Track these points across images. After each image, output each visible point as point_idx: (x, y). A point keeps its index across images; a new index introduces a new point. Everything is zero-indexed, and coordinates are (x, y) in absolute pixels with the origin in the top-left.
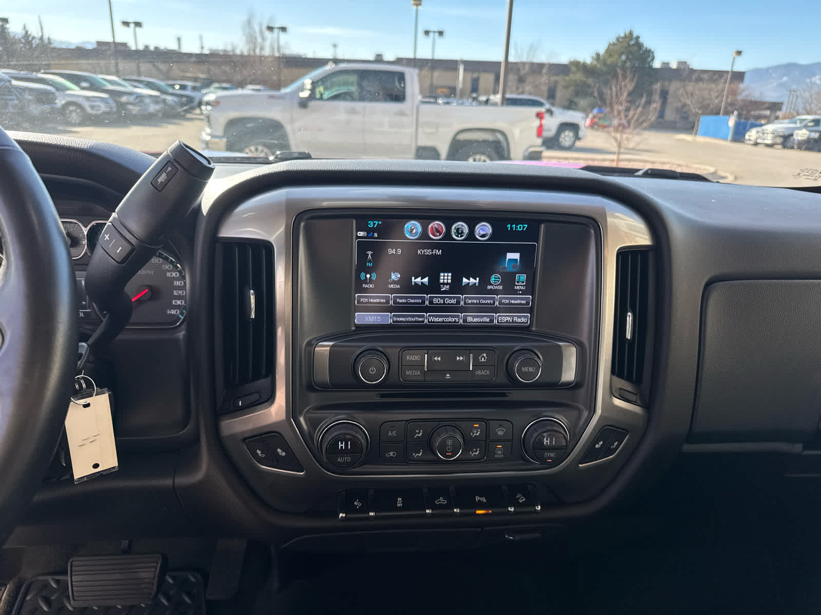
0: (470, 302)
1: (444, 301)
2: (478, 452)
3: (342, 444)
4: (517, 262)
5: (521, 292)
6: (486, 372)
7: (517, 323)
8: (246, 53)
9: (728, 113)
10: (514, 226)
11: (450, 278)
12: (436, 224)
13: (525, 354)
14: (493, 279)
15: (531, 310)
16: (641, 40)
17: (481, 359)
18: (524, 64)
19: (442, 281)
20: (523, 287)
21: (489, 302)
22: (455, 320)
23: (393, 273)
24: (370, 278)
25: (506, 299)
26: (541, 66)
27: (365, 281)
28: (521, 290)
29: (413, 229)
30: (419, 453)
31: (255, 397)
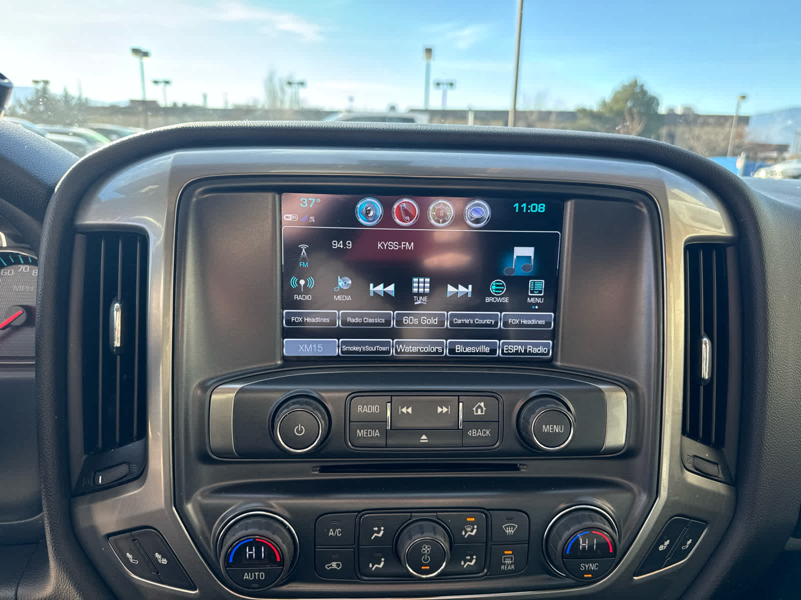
0: (459, 321)
1: (419, 321)
2: (474, 561)
3: (251, 550)
4: (530, 262)
5: (537, 307)
6: (485, 433)
7: (533, 354)
8: (267, 107)
9: (735, 155)
10: (524, 205)
11: (427, 285)
12: (405, 202)
13: (548, 403)
14: (494, 287)
15: (553, 335)
16: (645, 88)
17: (477, 412)
18: (531, 112)
19: (415, 290)
20: (540, 299)
21: (488, 321)
22: (437, 350)
23: (341, 278)
24: (305, 285)
25: (515, 318)
26: (549, 113)
27: (298, 291)
28: (537, 304)
29: (369, 210)
30: (379, 564)
31: (122, 470)
